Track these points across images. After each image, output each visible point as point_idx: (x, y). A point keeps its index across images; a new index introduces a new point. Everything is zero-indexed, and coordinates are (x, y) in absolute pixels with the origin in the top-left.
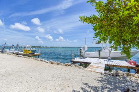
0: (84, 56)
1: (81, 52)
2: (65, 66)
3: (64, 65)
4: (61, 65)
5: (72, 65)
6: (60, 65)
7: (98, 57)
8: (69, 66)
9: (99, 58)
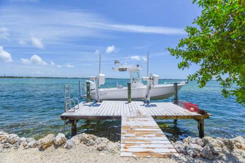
0: (96, 98)
1: (88, 89)
2: (42, 149)
3: (35, 146)
4: (21, 147)
5: (69, 142)
6: (17, 148)
7: (127, 97)
8: (57, 146)
9: (129, 99)
